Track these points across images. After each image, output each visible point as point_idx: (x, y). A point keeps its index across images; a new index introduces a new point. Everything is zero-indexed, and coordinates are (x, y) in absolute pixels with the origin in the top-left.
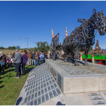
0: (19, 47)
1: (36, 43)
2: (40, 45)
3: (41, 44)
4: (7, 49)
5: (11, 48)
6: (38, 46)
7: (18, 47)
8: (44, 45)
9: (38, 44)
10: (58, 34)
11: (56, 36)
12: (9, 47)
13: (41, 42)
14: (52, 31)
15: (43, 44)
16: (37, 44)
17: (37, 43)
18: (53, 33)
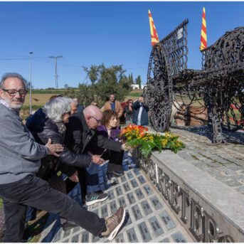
1: (86, 69)
2: (99, 77)
3: (103, 73)
8: (114, 77)
9: (92, 73)
10: (184, 24)
11: (174, 34)
13: (103, 66)
14: (151, 19)
15: (109, 74)
16: (89, 73)
17: (89, 69)
18: (152, 27)
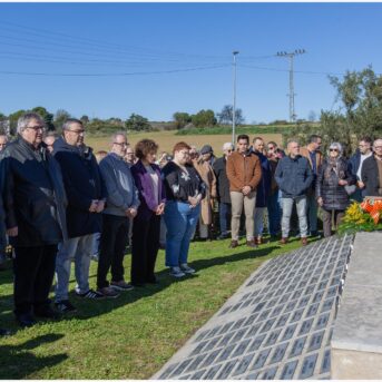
0: (238, 114)
1: (334, 81)
4: (168, 127)
5: (189, 120)
6: (350, 102)
7: (227, 112)
9: (348, 89)
12: (177, 116)
13: (369, 73)
16: (341, 88)
17: (342, 81)
